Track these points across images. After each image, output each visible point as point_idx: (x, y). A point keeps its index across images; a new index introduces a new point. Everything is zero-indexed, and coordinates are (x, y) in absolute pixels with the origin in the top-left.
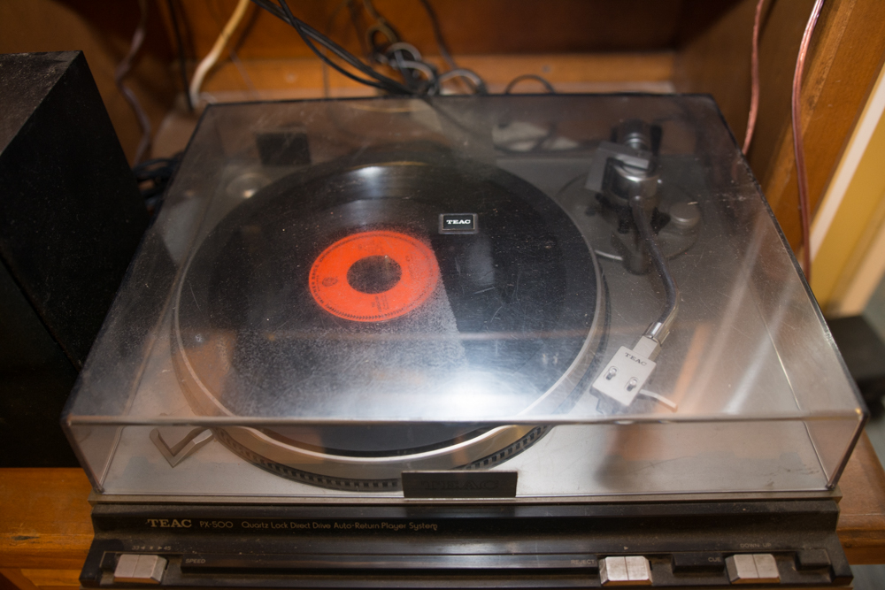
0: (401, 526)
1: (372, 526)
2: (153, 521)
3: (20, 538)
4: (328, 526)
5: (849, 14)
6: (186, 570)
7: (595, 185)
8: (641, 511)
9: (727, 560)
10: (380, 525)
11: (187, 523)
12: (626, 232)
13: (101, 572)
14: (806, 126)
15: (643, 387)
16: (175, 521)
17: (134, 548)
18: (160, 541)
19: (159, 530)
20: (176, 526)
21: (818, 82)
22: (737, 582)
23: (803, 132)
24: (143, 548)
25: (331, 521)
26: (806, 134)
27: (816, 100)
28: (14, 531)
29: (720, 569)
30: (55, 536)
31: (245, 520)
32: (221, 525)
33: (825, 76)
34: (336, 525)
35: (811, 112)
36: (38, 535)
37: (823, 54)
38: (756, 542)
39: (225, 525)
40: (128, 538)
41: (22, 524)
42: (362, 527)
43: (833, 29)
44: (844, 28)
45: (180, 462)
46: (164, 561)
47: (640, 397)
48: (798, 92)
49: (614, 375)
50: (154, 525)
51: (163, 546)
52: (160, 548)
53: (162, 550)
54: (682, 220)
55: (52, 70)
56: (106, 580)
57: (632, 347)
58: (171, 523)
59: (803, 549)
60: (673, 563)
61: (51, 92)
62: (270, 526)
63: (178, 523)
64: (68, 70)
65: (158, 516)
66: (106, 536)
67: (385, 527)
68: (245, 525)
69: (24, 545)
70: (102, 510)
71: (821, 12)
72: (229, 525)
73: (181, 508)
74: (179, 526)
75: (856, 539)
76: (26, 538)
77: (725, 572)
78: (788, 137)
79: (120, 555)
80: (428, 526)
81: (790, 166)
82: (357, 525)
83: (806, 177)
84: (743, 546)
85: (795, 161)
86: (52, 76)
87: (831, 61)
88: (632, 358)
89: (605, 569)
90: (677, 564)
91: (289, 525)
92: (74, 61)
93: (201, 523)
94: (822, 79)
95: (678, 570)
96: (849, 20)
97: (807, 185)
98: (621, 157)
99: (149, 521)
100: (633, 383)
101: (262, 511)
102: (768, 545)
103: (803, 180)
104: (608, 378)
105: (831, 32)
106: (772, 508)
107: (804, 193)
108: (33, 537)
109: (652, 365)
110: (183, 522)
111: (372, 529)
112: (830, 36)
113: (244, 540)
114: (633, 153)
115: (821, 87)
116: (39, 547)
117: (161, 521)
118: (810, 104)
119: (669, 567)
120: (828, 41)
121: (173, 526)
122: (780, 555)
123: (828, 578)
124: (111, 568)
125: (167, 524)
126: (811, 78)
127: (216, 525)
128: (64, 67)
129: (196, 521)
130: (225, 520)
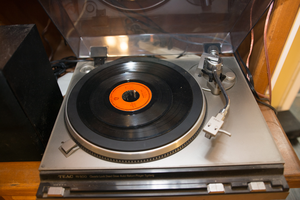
0: (142, 176)
1: (133, 176)
3: (13, 185)
4: (118, 176)
5: (281, 10)
6: (72, 192)
7: (201, 67)
8: (220, 169)
9: (249, 184)
10: (135, 176)
11: (71, 176)
12: (212, 82)
13: (43, 193)
14: (269, 46)
15: (220, 129)
17: (54, 185)
18: (63, 183)
19: (62, 179)
20: (68, 177)
21: (272, 32)
22: (252, 191)
23: (268, 47)
24: (57, 185)
25: (119, 174)
26: (269, 48)
27: (271, 37)
28: (11, 183)
29: (246, 187)
30: (25, 184)
31: (90, 175)
32: (83, 177)
33: (274, 30)
34: (121, 176)
35: (270, 41)
36: (19, 184)
37: (273, 22)
38: (258, 178)
39: (84, 177)
40: (52, 182)
41: (13, 180)
43: (276, 15)
44: (279, 14)
45: (69, 156)
46: (64, 189)
47: (219, 132)
48: (266, 35)
49: (210, 125)
50: (60, 177)
51: (64, 184)
52: (62, 185)
53: (63, 186)
54: (230, 78)
55: (26, 30)
56: (45, 196)
57: (215, 116)
58: (66, 176)
59: (273, 180)
60: (231, 186)
61: (26, 37)
62: (99, 177)
64: (31, 30)
65: (62, 174)
66: (45, 182)
67: (137, 176)
68: (91, 176)
69: (14, 187)
70: (43, 173)
71: (272, 9)
72: (86, 177)
73: (69, 172)
74: (69, 177)
75: (290, 179)
76: (15, 185)
77: (248, 188)
78: (263, 50)
79: (49, 188)
80: (151, 175)
81: (264, 59)
82: (128, 176)
83: (269, 62)
84: (254, 180)
85: (266, 57)
86: (26, 32)
87: (276, 25)
88: (216, 120)
89: (209, 188)
90: (233, 186)
91: (105, 176)
92: (33, 27)
93: (76, 176)
94: (273, 31)
95: (233, 188)
96: (281, 12)
97: (269, 65)
98: (209, 58)
99: (59, 176)
100: (216, 128)
101: (96, 172)
102: (262, 179)
103: (268, 63)
104: (209, 126)
105: (275, 16)
106: (262, 167)
107: (269, 68)
108: (17, 185)
109: (222, 122)
110: (70, 176)
112: (275, 17)
113: (90, 182)
114: (213, 56)
115: (273, 33)
116: (19, 188)
117: (63, 176)
118: (270, 39)
119: (230, 187)
120: (275, 18)
122: (266, 182)
123: (281, 189)
124: (46, 192)
126: (270, 30)
127: (81, 177)
128: (30, 29)
129: (74, 175)
130: (84, 175)
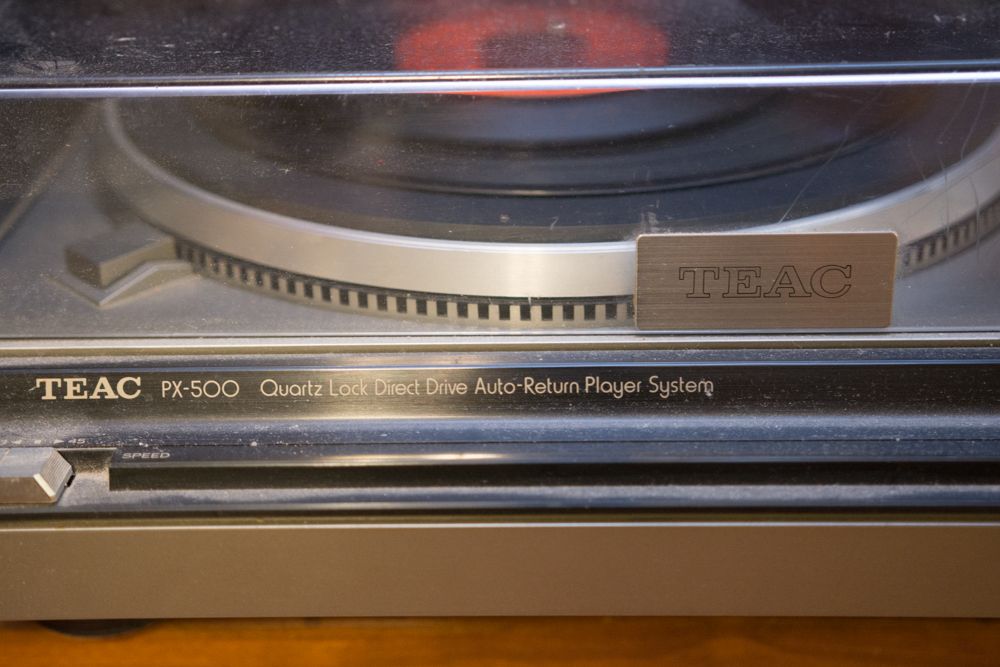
0: (630, 387)
1: (564, 388)
2: (49, 382)
4: (460, 389)
10: (582, 385)
11: (129, 388)
16: (103, 380)
19: (62, 407)
20: (103, 395)
24: (18, 442)
32: (212, 389)
42: (542, 388)
50: (49, 396)
52: (57, 441)
58: (91, 386)
62: (326, 389)
63: (108, 389)
67: (592, 389)
68: (269, 388)
72: (230, 389)
73: (120, 359)
74: (111, 395)
80: (691, 387)
91: (370, 388)
99: (39, 381)
110: (121, 384)
111: (563, 395)
117: (70, 381)
121: (95, 396)
125: (83, 388)
127: (199, 389)
129: (152, 381)
